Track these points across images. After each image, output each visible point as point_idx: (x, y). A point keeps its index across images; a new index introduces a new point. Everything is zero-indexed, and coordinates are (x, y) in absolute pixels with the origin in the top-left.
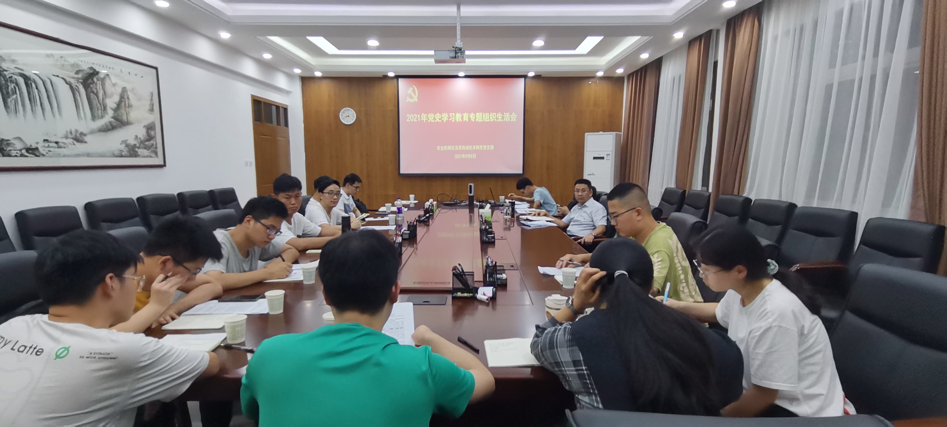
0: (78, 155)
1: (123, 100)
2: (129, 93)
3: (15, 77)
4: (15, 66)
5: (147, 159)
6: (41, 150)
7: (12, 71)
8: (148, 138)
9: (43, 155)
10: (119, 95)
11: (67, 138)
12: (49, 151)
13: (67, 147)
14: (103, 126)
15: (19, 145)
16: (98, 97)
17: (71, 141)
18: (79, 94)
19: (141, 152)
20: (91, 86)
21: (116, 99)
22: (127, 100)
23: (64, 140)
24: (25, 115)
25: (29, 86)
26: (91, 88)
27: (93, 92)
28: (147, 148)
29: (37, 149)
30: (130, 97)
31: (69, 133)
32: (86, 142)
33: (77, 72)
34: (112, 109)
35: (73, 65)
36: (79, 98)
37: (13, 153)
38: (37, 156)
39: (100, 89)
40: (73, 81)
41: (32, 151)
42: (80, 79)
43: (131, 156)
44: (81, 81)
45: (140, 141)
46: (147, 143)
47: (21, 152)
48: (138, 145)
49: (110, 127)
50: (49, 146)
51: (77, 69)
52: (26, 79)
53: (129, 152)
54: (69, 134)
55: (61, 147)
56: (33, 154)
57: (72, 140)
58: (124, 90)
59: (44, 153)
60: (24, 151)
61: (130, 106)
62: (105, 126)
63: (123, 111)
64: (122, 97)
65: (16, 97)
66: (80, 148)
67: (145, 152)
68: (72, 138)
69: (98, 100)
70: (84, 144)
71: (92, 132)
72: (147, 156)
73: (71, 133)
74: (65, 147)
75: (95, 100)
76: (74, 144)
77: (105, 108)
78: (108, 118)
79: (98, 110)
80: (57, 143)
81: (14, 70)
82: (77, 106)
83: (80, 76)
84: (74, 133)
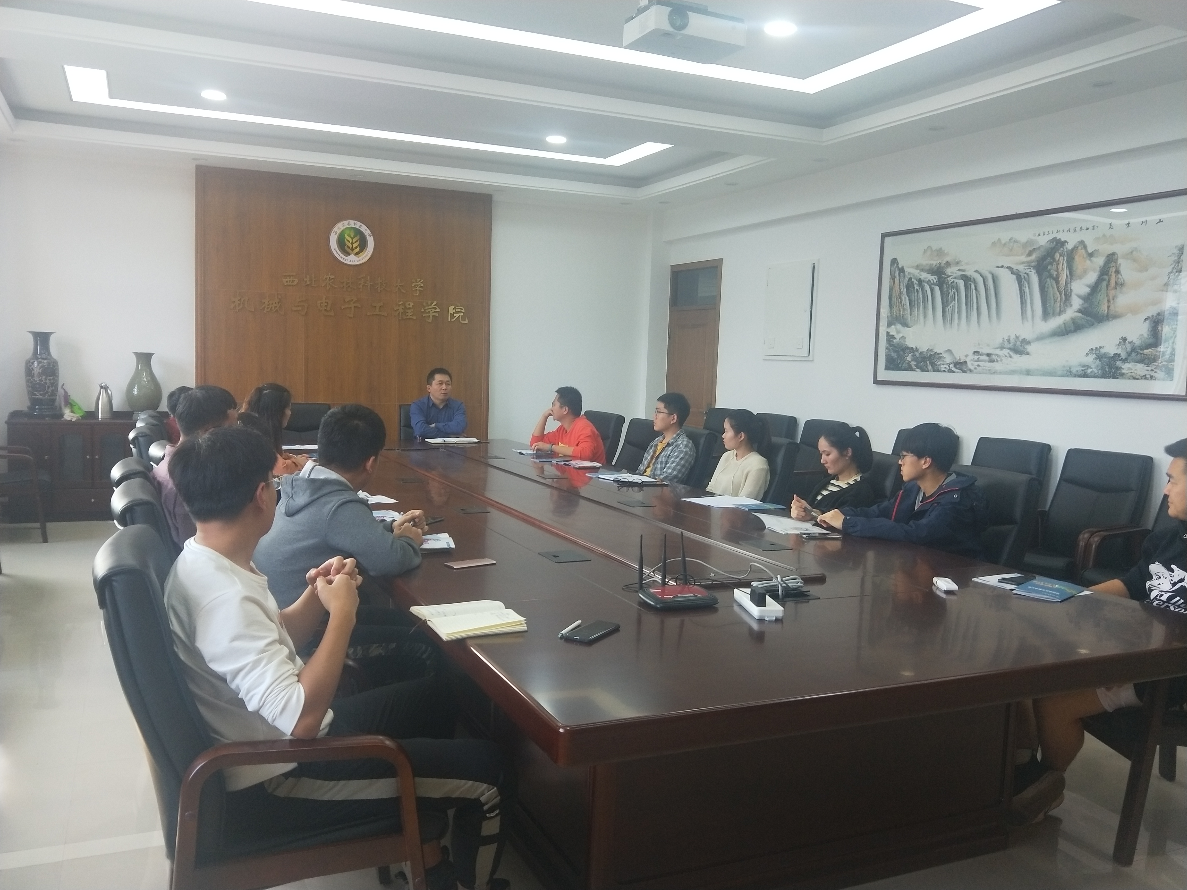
0: (1013, 372)
1: (1106, 277)
2: (1120, 261)
3: (956, 281)
4: (958, 268)
5: (1143, 382)
6: (970, 365)
7: (955, 275)
8: (1151, 341)
9: (971, 371)
10: (1098, 269)
11: (1002, 348)
12: (978, 366)
13: (1001, 360)
14: (1059, 327)
15: (948, 359)
16: (1057, 282)
17: (1006, 352)
18: (1028, 284)
19: (1129, 369)
20: (1049, 267)
21: (1092, 277)
22: (1114, 275)
23: (998, 352)
24: (959, 324)
25: (968, 289)
26: (1049, 271)
27: (1051, 276)
28: (1146, 361)
29: (966, 362)
30: (1123, 270)
31: (1006, 341)
32: (1028, 354)
33: (1030, 254)
34: (1079, 296)
35: (1025, 245)
36: (1027, 290)
37: (942, 368)
38: (964, 372)
39: (1063, 269)
40: (1021, 268)
41: (960, 365)
42: (1032, 262)
43: (1104, 376)
44: (1033, 264)
45: (1129, 349)
46: (1146, 351)
47: (950, 367)
48: (1123, 355)
49: (1072, 328)
50: (978, 360)
51: (1031, 249)
52: (966, 279)
53: (1103, 368)
54: (1006, 343)
55: (992, 361)
56: (960, 370)
57: (1008, 351)
58: (1111, 258)
59: (972, 368)
60: (952, 366)
61: (1120, 285)
62: (1063, 326)
63: (1101, 297)
64: (1104, 272)
65: (954, 304)
66: (1020, 362)
67: (1140, 369)
68: (1010, 349)
69: (1058, 288)
70: (1025, 357)
71: (1040, 338)
72: (1144, 377)
73: (1009, 341)
74: (997, 361)
75: (1053, 288)
76: (1011, 357)
77: (1068, 297)
78: (1070, 313)
79: (1055, 302)
80: (988, 355)
81: (956, 273)
82: (1023, 303)
83: (1033, 257)
84: (1012, 341)
